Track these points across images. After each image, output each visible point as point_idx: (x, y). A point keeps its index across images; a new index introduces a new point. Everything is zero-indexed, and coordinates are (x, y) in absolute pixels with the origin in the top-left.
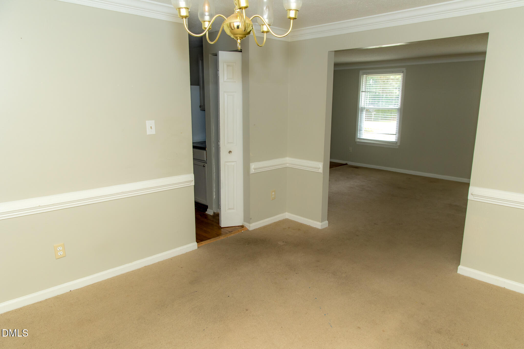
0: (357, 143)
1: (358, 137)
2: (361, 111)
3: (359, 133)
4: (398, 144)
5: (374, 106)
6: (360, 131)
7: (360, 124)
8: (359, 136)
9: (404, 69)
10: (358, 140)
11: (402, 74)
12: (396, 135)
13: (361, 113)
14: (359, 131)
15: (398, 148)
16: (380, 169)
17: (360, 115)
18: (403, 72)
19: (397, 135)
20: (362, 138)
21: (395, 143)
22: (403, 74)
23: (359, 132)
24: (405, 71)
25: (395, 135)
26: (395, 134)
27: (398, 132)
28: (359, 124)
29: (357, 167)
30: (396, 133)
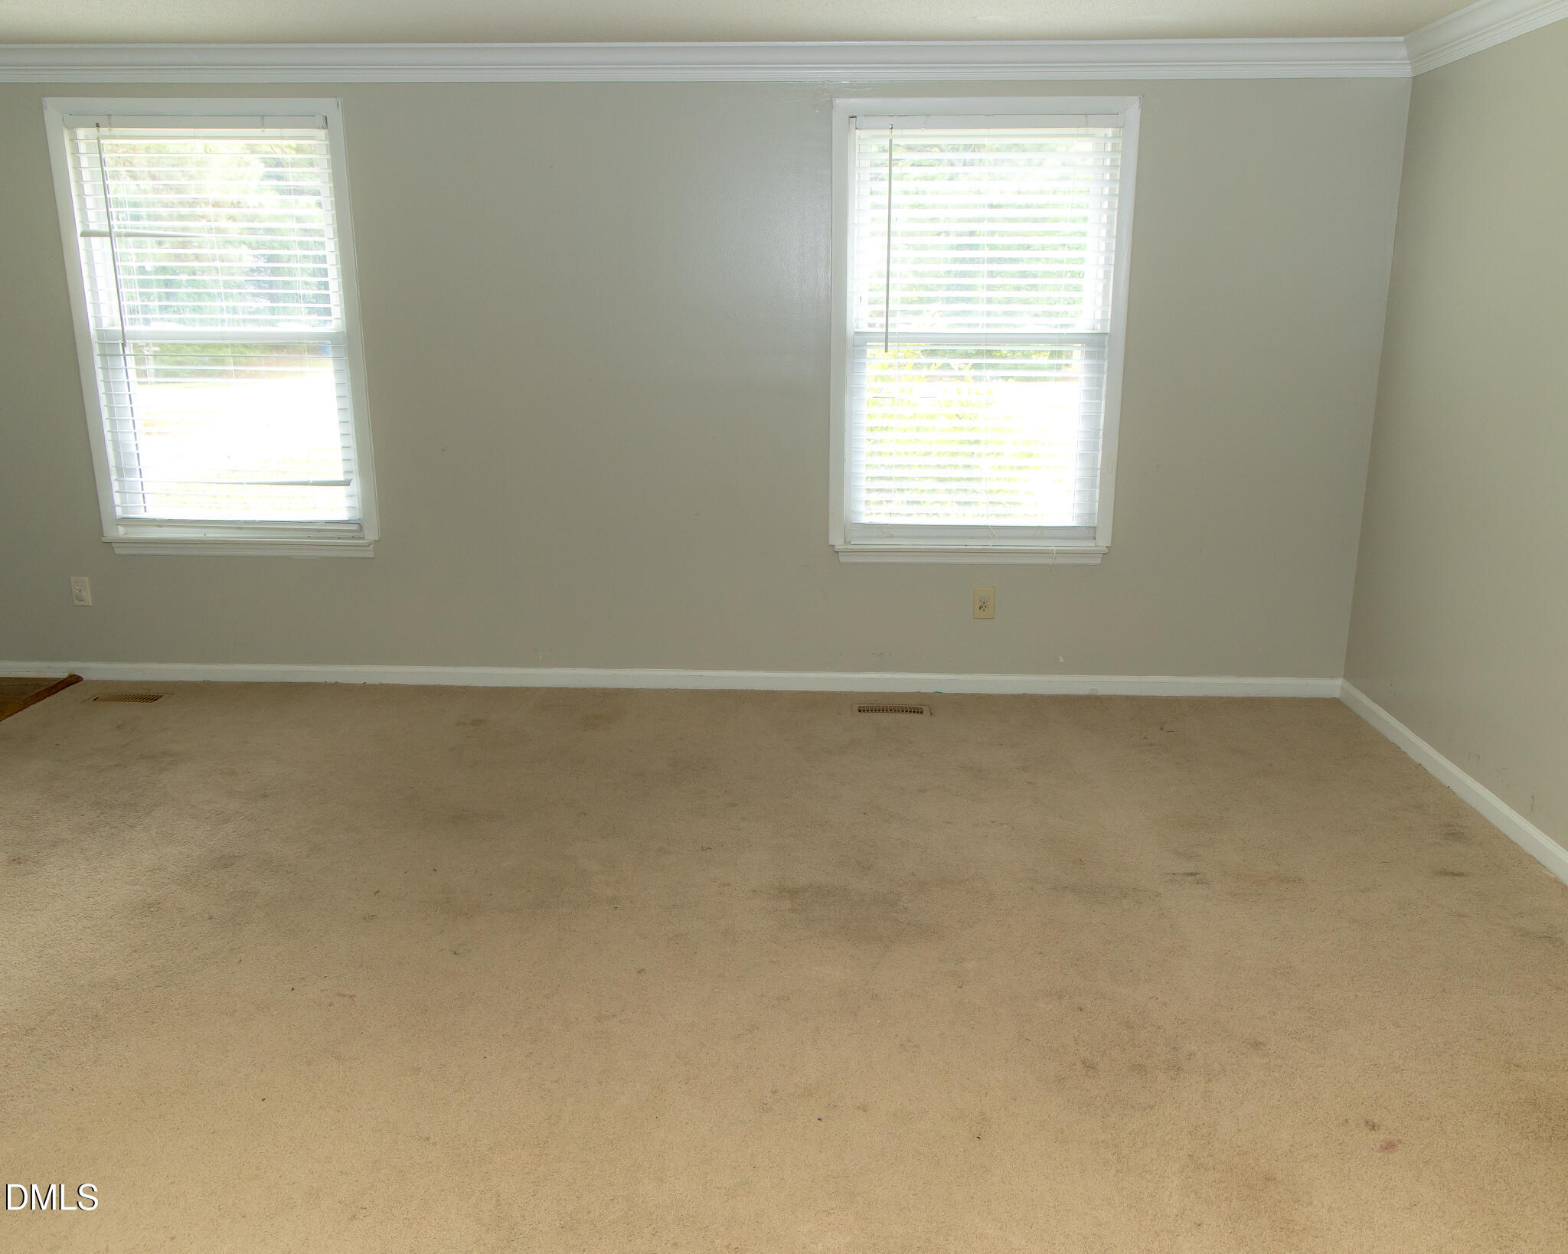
0: (117, 551)
1: (119, 512)
2: (103, 355)
3: (116, 486)
4: (371, 534)
5: (181, 321)
6: (120, 471)
7: (114, 432)
8: (125, 509)
9: (328, 105)
10: (121, 532)
11: (322, 133)
12: (346, 483)
13: (105, 369)
14: (114, 476)
15: (371, 554)
16: (288, 679)
17: (107, 383)
18: (326, 125)
19: (355, 487)
20: (143, 515)
21: (355, 527)
22: (331, 138)
23: (122, 486)
24: (337, 117)
25: (342, 488)
26: (341, 477)
27: (354, 466)
28: (108, 436)
29: (148, 695)
30: (346, 472)
